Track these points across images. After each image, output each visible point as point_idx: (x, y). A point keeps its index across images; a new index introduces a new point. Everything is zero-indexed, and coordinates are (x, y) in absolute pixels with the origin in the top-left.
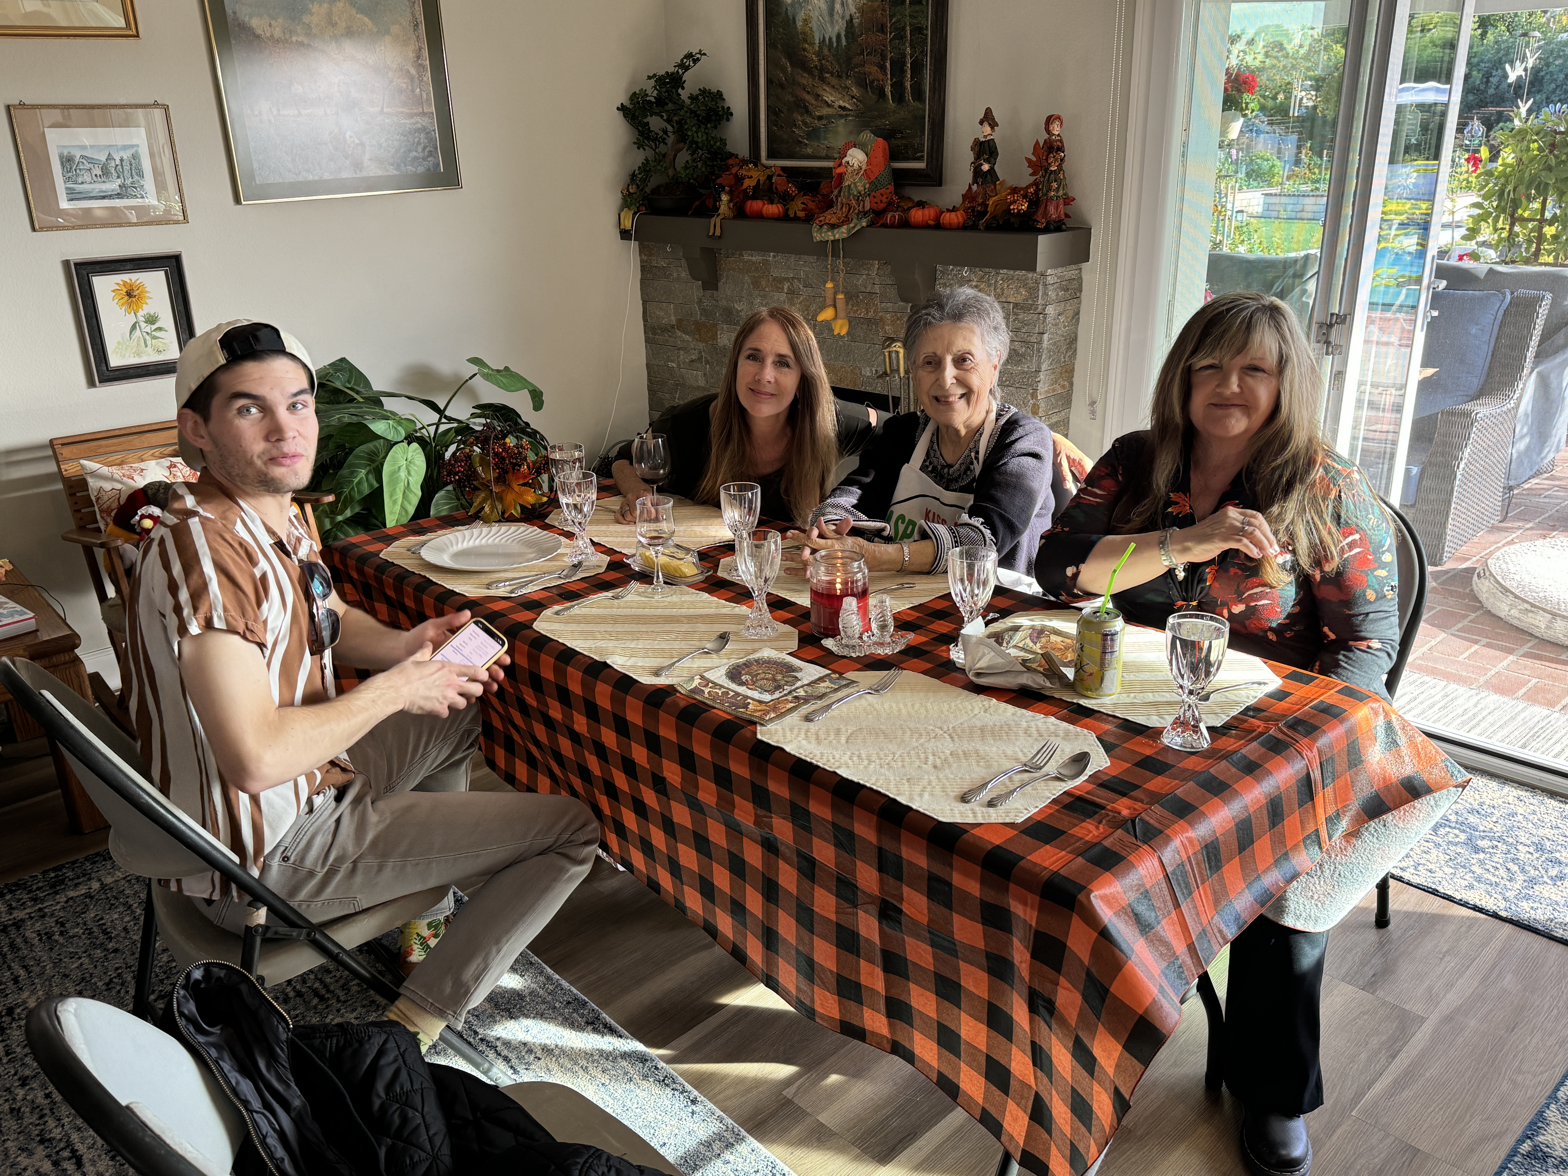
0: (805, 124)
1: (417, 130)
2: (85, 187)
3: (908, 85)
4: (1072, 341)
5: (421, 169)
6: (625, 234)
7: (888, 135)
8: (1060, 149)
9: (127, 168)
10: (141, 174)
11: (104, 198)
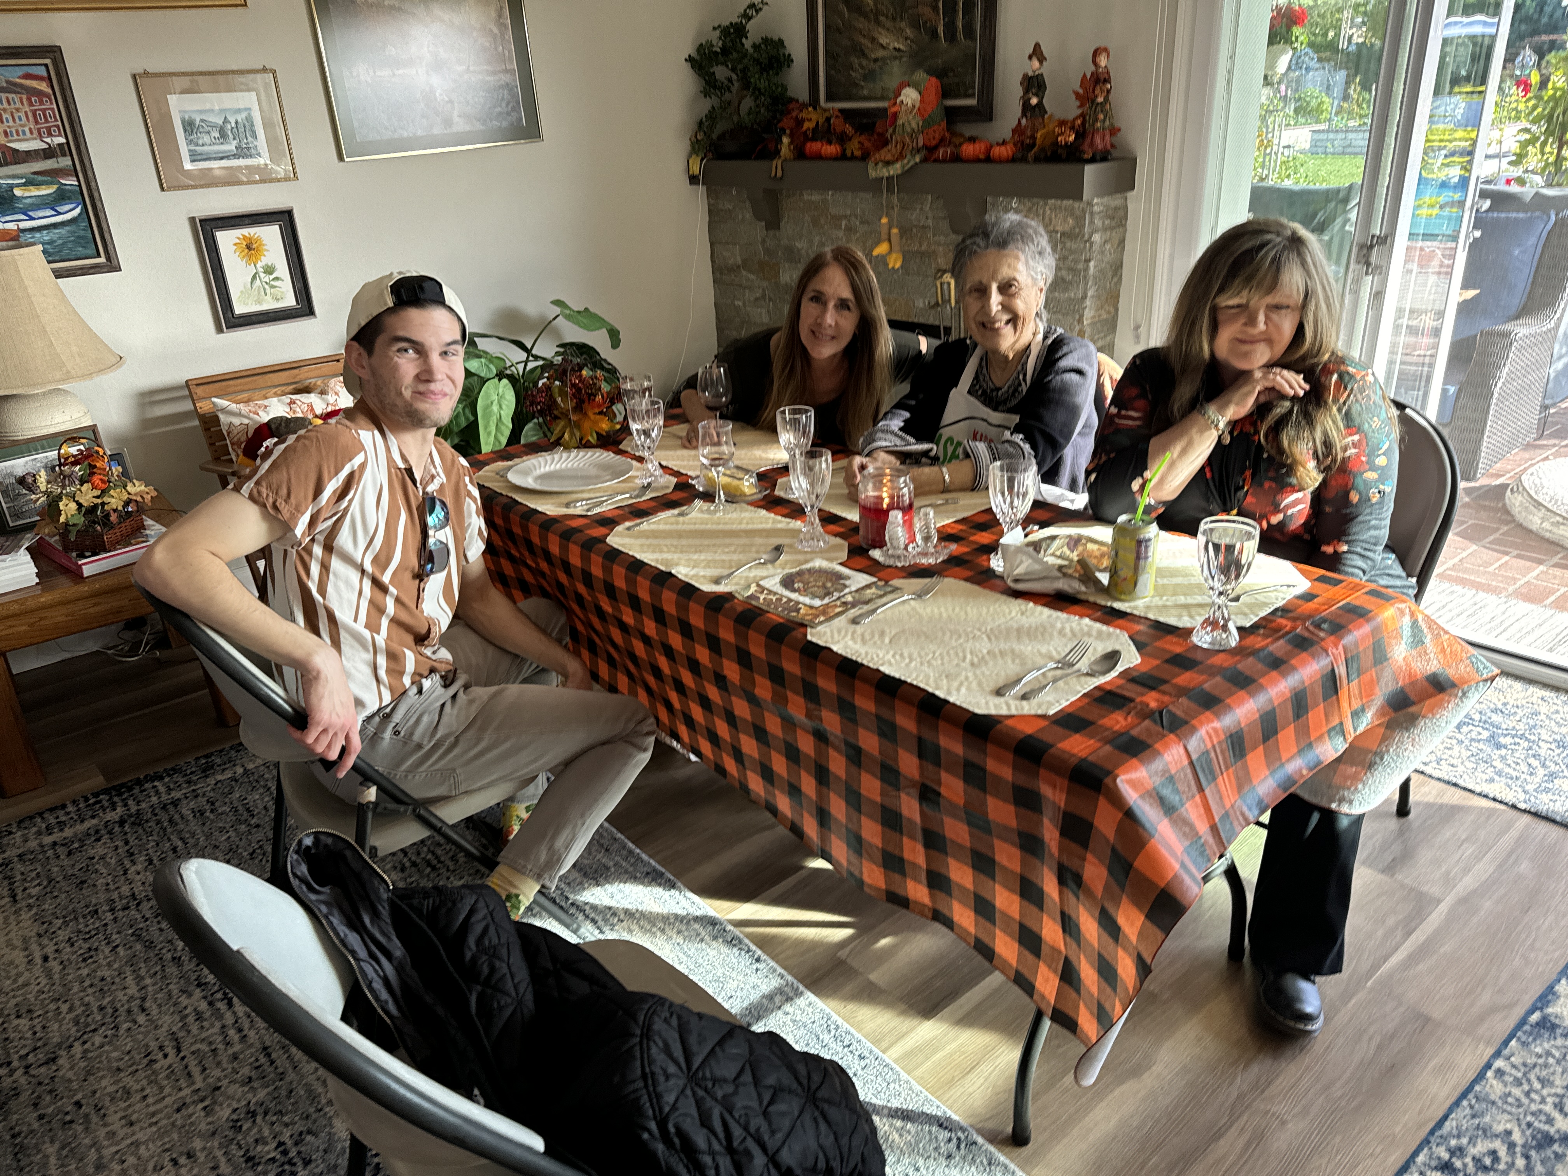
0: (862, 67)
1: (501, 87)
2: (205, 148)
3: (960, 25)
4: (1117, 268)
5: (505, 124)
6: (693, 180)
7: (940, 73)
8: (1107, 80)
9: (241, 130)
10: (255, 137)
11: (222, 158)
